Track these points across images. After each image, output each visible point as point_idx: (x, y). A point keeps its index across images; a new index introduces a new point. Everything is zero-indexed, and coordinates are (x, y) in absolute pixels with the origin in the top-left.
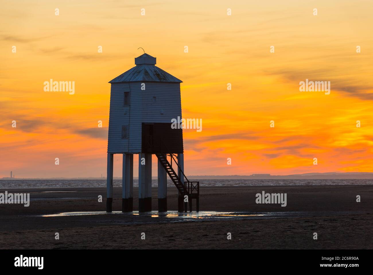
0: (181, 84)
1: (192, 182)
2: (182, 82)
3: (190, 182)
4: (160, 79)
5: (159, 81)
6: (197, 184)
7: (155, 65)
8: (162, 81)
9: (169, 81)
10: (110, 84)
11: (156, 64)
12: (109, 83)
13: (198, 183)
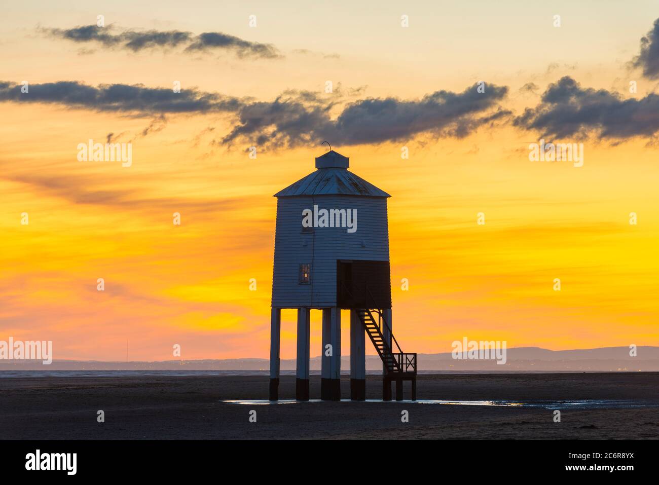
0: (388, 199)
1: (406, 354)
2: (390, 196)
3: (405, 354)
4: (360, 191)
5: (359, 194)
6: (414, 358)
7: (348, 169)
8: (363, 194)
9: (373, 195)
10: (276, 199)
11: (348, 167)
12: (274, 196)
13: (415, 355)
